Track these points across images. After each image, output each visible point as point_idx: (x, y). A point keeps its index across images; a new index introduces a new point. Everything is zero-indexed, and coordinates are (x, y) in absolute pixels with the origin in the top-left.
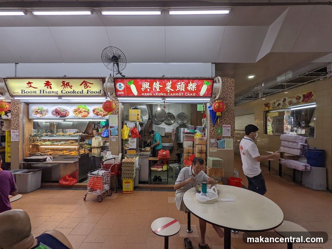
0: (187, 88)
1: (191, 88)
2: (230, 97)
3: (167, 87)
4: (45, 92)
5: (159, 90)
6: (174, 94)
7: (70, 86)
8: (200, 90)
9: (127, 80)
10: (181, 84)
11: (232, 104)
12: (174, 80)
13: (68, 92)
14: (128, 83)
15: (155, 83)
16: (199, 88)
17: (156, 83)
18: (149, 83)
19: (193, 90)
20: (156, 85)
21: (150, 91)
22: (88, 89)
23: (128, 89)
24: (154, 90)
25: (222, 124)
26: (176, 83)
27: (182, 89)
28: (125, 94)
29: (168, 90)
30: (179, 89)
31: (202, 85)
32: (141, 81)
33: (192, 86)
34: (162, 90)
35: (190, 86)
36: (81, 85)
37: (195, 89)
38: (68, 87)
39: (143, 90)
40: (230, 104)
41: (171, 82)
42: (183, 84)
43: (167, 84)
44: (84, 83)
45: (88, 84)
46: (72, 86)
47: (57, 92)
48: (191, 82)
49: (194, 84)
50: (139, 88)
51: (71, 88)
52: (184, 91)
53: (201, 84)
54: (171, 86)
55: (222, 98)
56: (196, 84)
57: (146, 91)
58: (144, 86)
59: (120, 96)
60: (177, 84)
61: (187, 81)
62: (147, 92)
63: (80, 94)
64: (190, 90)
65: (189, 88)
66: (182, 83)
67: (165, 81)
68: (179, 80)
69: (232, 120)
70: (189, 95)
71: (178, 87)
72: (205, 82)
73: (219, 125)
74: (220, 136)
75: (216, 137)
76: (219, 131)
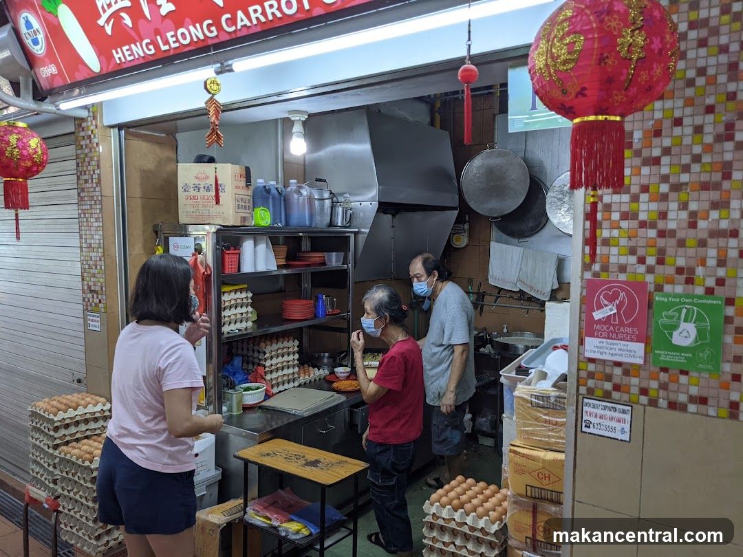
5: (172, 7)
6: (256, 14)
14: (48, 7)
21: (136, 28)
24: (147, 11)
28: (60, 73)
39: (109, 30)
59: (54, 90)
62: (128, 38)
73: (681, 262)
74: (694, 391)
75: (644, 392)
76: (685, 334)
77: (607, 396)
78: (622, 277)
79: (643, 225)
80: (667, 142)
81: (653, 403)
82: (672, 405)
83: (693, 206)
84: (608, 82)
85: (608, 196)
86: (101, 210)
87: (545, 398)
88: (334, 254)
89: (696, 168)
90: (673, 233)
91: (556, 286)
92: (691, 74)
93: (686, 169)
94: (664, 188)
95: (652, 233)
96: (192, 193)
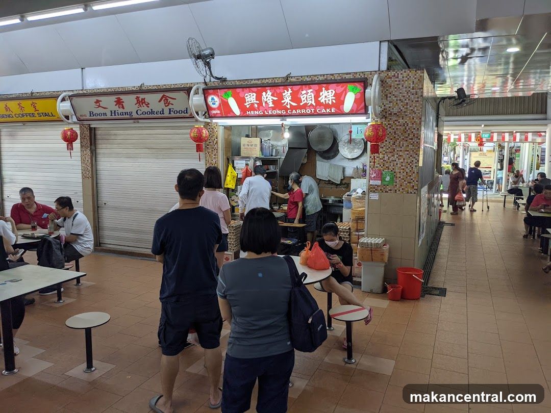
0: (319, 99)
1: (326, 99)
2: (412, 110)
3: (285, 98)
4: (117, 114)
5: (273, 106)
6: (299, 111)
7: (146, 103)
8: (343, 103)
9: (222, 90)
10: (307, 93)
11: (416, 124)
12: (294, 86)
13: (144, 113)
14: (224, 96)
15: (264, 94)
16: (339, 100)
17: (266, 93)
18: (255, 94)
19: (330, 103)
20: (267, 97)
21: (258, 108)
22: (170, 106)
23: (225, 105)
24: (264, 104)
25: (394, 166)
26: (298, 92)
27: (310, 102)
28: (221, 113)
29: (287, 104)
30: (305, 102)
31: (345, 92)
32: (243, 91)
33: (327, 96)
34: (278, 104)
35: (323, 96)
36: (160, 101)
37: (334, 101)
38: (144, 104)
39: (248, 106)
40: (413, 124)
41: (290, 91)
42: (311, 92)
43: (284, 94)
44: (164, 99)
45: (169, 100)
46: (149, 104)
47: (131, 114)
48: (324, 89)
49: (330, 91)
50: (241, 102)
51: (148, 107)
52: (314, 104)
53: (342, 92)
54: (290, 97)
55: (396, 114)
56: (334, 92)
57: (252, 107)
58: (249, 100)
59: (215, 117)
60: (300, 93)
61: (316, 87)
62: (254, 109)
63: (160, 115)
64: (324, 103)
65: (322, 99)
66: (309, 91)
67: (279, 89)
68: (304, 86)
69: (415, 157)
70: (325, 111)
71: (303, 99)
72: (350, 86)
73: (387, 166)
74: (389, 189)
75: (381, 190)
76: (388, 179)
77: (374, 192)
78: (377, 169)
79: (380, 159)
80: (384, 144)
81: (382, 192)
82: (386, 192)
83: (389, 156)
84: (378, 139)
85: (376, 155)
86: (217, 152)
87: (359, 197)
88: (271, 166)
89: (389, 149)
90: (386, 161)
91: (343, 178)
92: (388, 133)
93: (388, 149)
94: (384, 152)
95: (382, 160)
96: (246, 146)
